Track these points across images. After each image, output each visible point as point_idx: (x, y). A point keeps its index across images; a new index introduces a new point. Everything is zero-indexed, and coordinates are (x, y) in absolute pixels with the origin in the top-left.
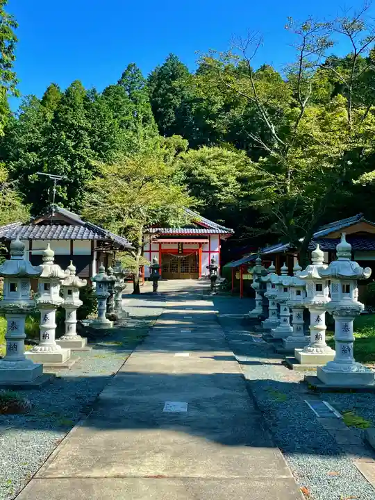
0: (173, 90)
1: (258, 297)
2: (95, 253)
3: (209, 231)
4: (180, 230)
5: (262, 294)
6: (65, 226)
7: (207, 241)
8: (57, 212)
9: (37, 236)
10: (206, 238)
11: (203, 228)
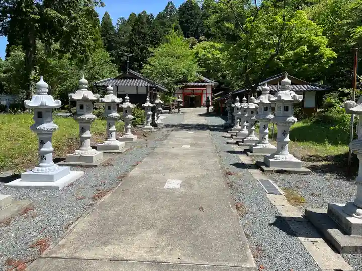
0: (190, 15)
1: (229, 115)
2: (149, 94)
3: (206, 84)
4: (192, 84)
5: (232, 114)
6: (134, 80)
7: (206, 89)
8: (129, 72)
9: (120, 85)
10: (205, 87)
11: (204, 82)
